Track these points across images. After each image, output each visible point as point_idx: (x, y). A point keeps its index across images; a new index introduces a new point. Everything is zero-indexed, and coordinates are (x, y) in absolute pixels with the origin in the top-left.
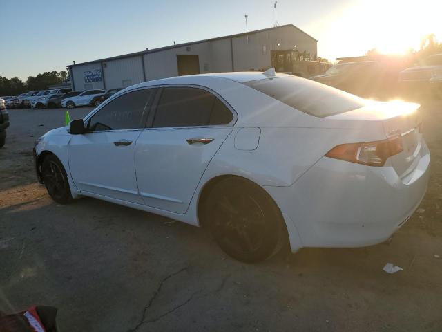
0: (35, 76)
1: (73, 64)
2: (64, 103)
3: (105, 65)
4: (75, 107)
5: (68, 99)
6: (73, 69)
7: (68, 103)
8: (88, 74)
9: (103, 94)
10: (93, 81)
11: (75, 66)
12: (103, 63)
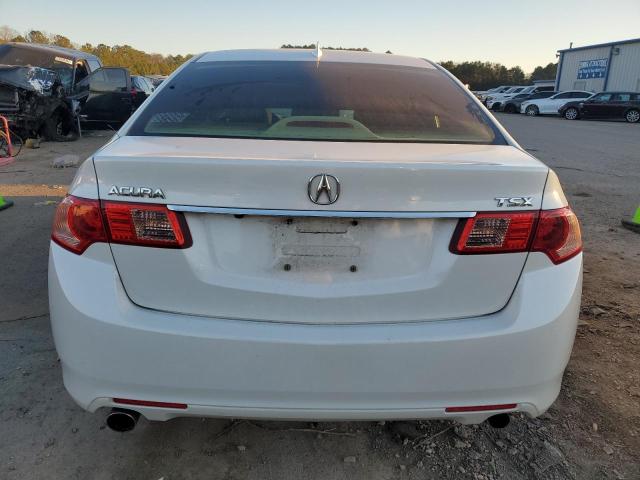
0: (544, 66)
1: (568, 47)
2: (524, 108)
3: (618, 50)
4: (538, 114)
5: (532, 102)
6: (566, 56)
7: (530, 107)
8: (585, 65)
9: (585, 99)
10: (590, 76)
11: (571, 50)
12: (614, 47)
